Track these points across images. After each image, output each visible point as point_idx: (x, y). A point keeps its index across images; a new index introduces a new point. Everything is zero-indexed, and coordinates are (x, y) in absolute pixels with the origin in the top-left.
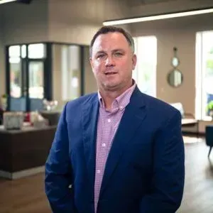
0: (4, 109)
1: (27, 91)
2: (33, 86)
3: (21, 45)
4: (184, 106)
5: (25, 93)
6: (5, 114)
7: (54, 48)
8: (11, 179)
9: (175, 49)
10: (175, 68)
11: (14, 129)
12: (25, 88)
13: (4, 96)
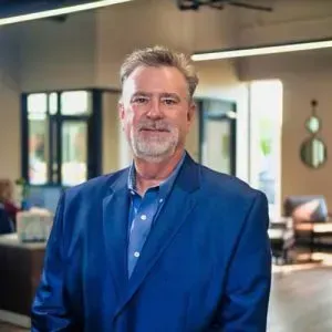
0: (18, 205)
1: (59, 171)
3: (48, 93)
5: (55, 177)
7: (106, 97)
9: (314, 103)
10: (313, 136)
11: (35, 241)
12: (55, 167)
13: (18, 183)
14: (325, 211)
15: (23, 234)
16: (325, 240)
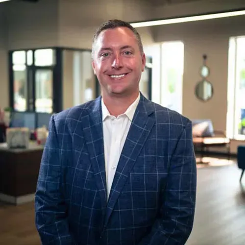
0: (7, 124)
1: (34, 103)
2: (40, 97)
3: (26, 50)
4: (213, 124)
5: (31, 107)
6: (8, 131)
7: (65, 54)
8: (15, 204)
9: (205, 57)
10: (205, 79)
11: (18, 147)
12: (31, 100)
13: (6, 110)
14: (211, 130)
15: (11, 143)
16: (211, 149)
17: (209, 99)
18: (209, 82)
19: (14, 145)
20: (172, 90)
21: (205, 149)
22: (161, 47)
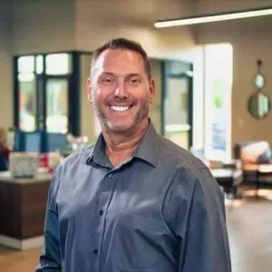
1: (44, 121)
2: (52, 114)
3: (35, 55)
5: (41, 125)
6: (12, 156)
7: (83, 58)
8: (19, 250)
9: (259, 63)
10: (259, 90)
11: (25, 177)
12: (41, 118)
13: (11, 130)
14: (269, 154)
15: (15, 171)
16: (269, 179)
17: (265, 116)
18: (265, 95)
19: (20, 174)
20: (218, 104)
21: (261, 179)
22: (204, 50)
